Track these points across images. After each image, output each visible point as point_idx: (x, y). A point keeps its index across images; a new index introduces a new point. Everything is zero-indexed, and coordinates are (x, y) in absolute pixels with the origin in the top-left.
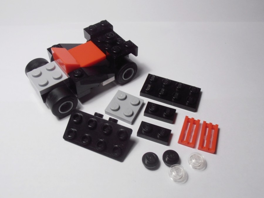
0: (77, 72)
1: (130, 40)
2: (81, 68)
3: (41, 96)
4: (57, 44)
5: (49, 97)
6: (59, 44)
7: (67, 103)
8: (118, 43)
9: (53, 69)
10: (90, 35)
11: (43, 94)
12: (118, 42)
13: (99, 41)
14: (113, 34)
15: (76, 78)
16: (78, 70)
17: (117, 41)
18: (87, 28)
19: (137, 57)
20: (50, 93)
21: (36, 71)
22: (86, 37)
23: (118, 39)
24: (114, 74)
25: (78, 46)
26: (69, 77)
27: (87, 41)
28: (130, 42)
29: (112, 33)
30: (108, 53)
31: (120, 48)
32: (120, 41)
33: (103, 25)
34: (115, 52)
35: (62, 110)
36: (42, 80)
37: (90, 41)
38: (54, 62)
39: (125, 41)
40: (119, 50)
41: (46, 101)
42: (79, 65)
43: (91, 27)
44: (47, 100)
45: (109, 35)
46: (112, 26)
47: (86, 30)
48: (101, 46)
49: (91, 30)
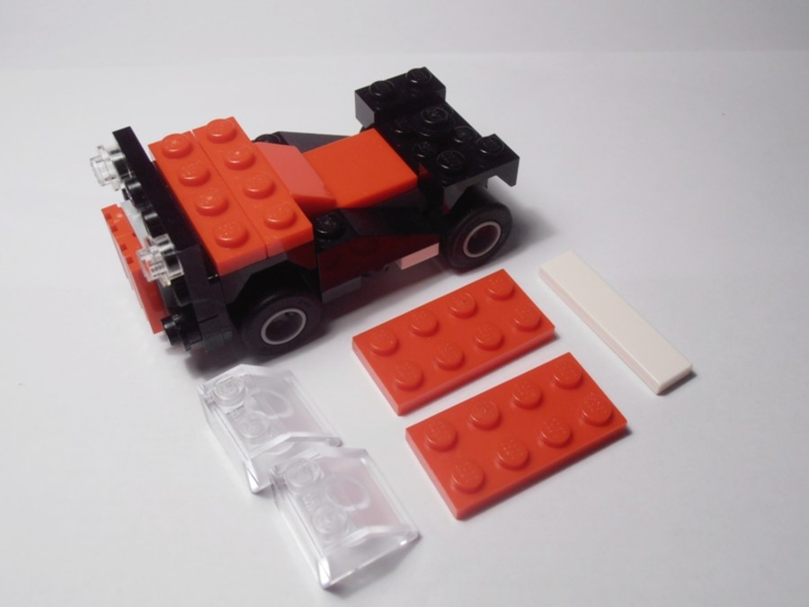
0: (327, 223)
1: (494, 135)
2: (339, 210)
4: (271, 132)
6: (278, 134)
7: (287, 314)
8: (459, 141)
10: (374, 110)
12: (458, 139)
13: (399, 132)
14: (445, 112)
15: (322, 241)
16: (329, 216)
17: (454, 134)
18: (367, 88)
19: (514, 187)
22: (359, 116)
23: (458, 127)
24: (438, 237)
25: (336, 142)
27: (363, 130)
28: (494, 139)
29: (442, 109)
30: (424, 171)
31: (463, 156)
32: (463, 134)
33: (414, 81)
34: (446, 167)
35: (274, 331)
37: (373, 130)
39: (479, 136)
40: (460, 163)
42: (333, 202)
43: (378, 86)
45: (433, 115)
46: (441, 88)
47: (363, 94)
48: (404, 146)
49: (378, 95)
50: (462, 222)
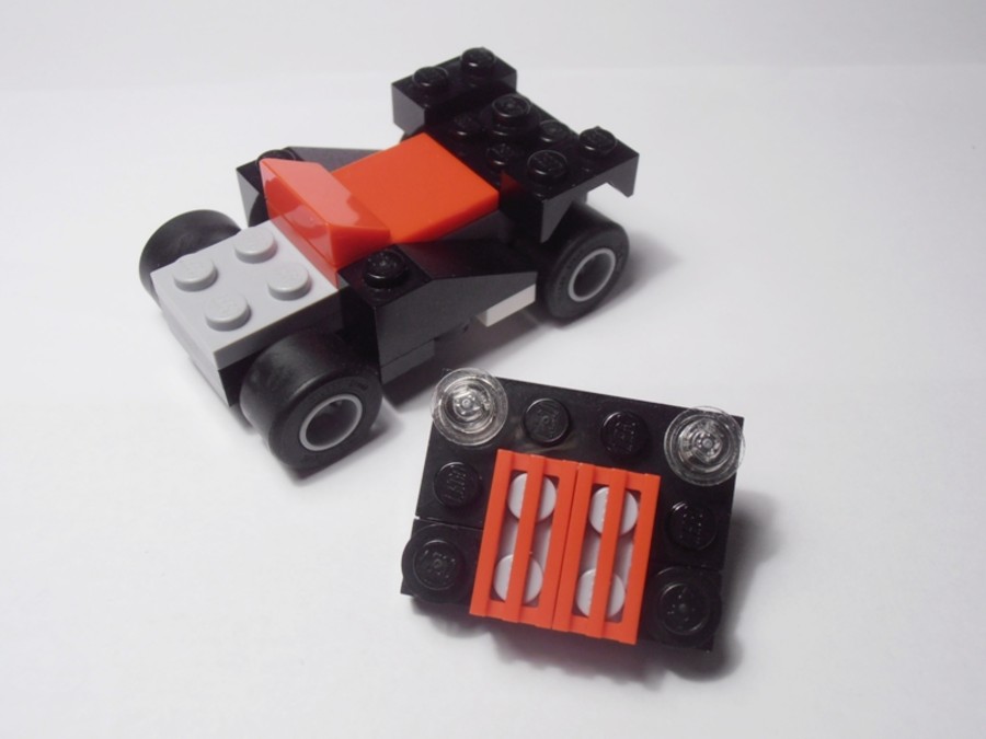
0: (384, 264)
2: (394, 246)
3: (217, 375)
4: (280, 146)
5: (254, 378)
6: (289, 149)
7: (333, 404)
8: (547, 140)
9: (269, 255)
10: (422, 106)
11: (227, 364)
12: (548, 137)
13: (462, 133)
14: (526, 101)
15: (377, 290)
16: (386, 254)
17: (540, 131)
18: (409, 79)
19: (631, 197)
20: (261, 358)
21: (191, 266)
22: (399, 119)
23: (542, 123)
24: (534, 275)
25: (365, 159)
26: (345, 284)
27: (405, 138)
31: (564, 156)
32: (553, 130)
33: (473, 65)
34: (542, 173)
35: (316, 433)
36: (223, 303)
37: (424, 138)
38: (268, 225)
39: (574, 134)
40: (561, 165)
41: (242, 398)
42: (387, 235)
43: (424, 74)
44: (244, 392)
45: (510, 106)
46: (510, 72)
47: (402, 87)
48: (473, 152)
49: (426, 85)
50: (566, 252)
